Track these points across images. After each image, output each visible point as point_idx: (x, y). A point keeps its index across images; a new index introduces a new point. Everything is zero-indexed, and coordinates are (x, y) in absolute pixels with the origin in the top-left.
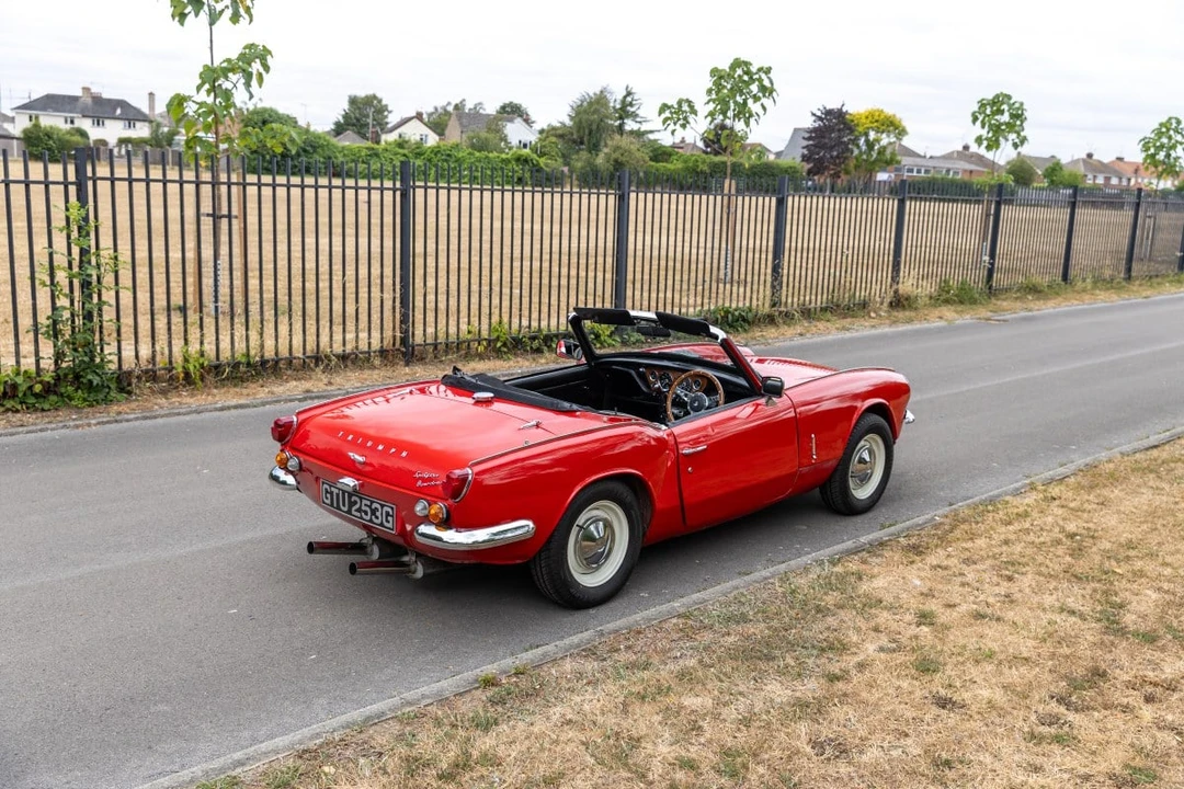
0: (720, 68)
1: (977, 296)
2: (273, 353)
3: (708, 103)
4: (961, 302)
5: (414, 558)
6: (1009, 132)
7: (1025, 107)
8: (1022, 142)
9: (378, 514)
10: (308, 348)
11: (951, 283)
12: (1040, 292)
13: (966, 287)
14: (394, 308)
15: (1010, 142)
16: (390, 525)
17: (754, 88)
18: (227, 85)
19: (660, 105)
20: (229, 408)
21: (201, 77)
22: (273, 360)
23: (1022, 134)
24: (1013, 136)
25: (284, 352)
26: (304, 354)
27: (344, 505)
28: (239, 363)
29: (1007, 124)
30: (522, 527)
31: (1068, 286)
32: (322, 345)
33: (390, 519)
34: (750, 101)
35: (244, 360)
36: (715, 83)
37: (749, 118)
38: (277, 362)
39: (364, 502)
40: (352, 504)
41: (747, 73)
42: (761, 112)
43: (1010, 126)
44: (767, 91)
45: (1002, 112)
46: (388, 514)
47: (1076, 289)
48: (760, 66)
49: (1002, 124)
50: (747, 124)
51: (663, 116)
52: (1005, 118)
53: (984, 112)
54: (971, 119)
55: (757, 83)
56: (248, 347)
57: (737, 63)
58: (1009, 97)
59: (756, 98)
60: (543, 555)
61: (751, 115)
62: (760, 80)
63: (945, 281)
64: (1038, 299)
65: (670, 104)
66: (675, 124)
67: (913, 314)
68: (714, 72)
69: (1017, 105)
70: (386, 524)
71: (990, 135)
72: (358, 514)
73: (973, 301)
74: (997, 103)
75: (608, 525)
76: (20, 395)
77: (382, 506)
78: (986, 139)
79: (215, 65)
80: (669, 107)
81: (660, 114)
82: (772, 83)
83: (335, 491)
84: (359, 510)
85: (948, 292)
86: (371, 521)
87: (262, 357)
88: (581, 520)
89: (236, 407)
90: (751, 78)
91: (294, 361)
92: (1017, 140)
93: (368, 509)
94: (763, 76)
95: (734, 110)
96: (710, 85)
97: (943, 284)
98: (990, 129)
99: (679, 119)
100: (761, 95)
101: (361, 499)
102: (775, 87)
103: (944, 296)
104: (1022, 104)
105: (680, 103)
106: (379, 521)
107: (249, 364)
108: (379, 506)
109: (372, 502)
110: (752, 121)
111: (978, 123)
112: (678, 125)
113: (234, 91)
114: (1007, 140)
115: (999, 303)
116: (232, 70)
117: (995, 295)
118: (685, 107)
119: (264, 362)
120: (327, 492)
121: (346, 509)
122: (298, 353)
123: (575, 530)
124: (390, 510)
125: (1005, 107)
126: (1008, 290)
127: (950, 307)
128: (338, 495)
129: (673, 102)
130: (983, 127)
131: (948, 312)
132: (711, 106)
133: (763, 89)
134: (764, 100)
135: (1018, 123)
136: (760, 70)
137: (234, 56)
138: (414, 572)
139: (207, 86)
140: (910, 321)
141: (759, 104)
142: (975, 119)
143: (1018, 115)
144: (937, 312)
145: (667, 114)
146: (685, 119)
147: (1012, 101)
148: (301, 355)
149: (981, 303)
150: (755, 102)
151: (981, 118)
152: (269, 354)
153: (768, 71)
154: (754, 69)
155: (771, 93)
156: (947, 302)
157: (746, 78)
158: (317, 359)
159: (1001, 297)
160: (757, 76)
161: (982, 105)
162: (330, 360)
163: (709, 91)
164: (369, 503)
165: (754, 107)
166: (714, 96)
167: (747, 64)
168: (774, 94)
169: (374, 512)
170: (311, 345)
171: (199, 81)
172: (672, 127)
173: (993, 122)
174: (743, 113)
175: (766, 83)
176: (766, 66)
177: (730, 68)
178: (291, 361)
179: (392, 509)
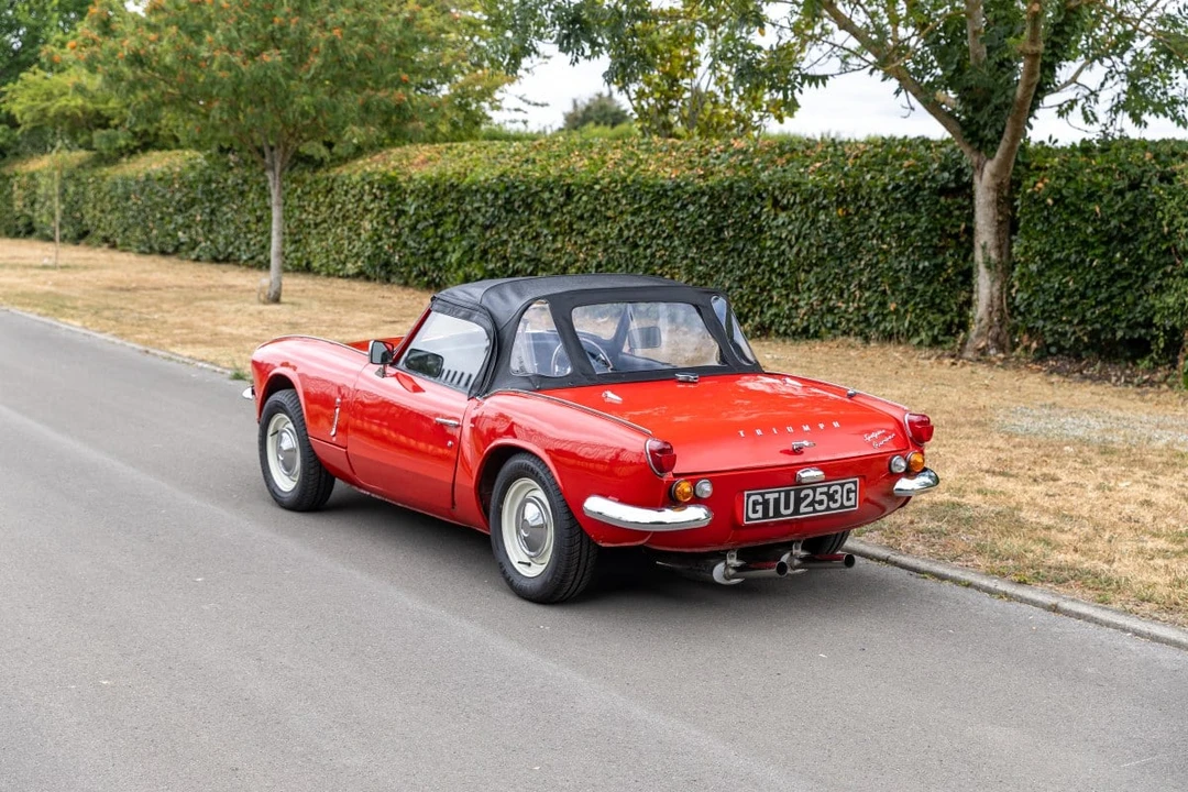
9: (838, 497)
16: (853, 502)
27: (787, 507)
33: (852, 495)
39: (819, 490)
40: (801, 501)
46: (849, 491)
70: (846, 503)
72: (811, 509)
77: (842, 485)
83: (771, 497)
84: (811, 503)
86: (826, 509)
93: (824, 497)
101: (813, 489)
106: (838, 505)
108: (838, 488)
109: (829, 487)
120: (757, 504)
121: (791, 511)
124: (852, 486)
128: (777, 501)
169: (831, 497)
179: (855, 483)
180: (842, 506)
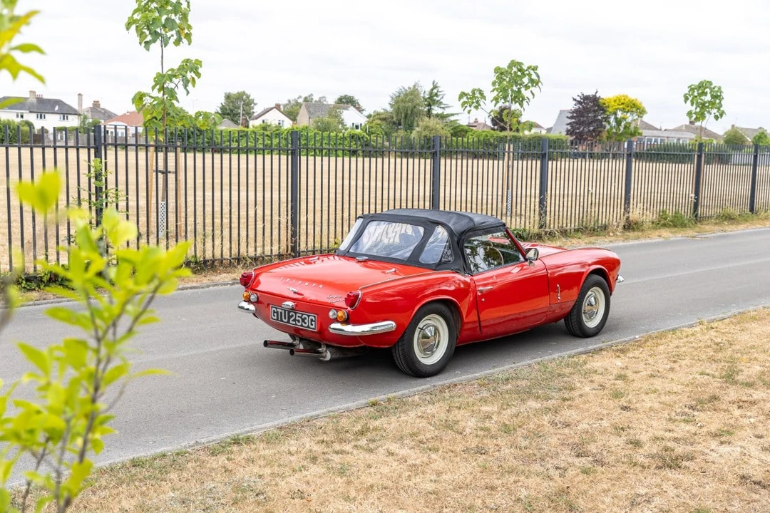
0: (501, 67)
1: (686, 222)
2: (211, 255)
3: (493, 91)
4: (675, 226)
5: (325, 349)
6: (712, 108)
7: (722, 89)
8: (721, 115)
9: (306, 321)
10: (233, 253)
11: (667, 213)
12: (733, 219)
13: (678, 215)
14: (287, 227)
15: (713, 115)
16: (313, 327)
17: (526, 80)
18: (172, 86)
19: (459, 93)
20: (187, 288)
21: (155, 81)
22: (211, 260)
23: (722, 109)
24: (715, 111)
25: (218, 255)
26: (230, 256)
27: (285, 318)
28: (190, 262)
29: (709, 102)
30: (388, 325)
31: (754, 215)
32: (241, 251)
33: (313, 323)
34: (523, 90)
35: (193, 260)
36: (498, 78)
37: (522, 101)
38: (213, 262)
39: (298, 315)
40: (290, 317)
41: (519, 70)
42: (530, 96)
43: (712, 104)
44: (535, 83)
45: (706, 94)
46: (312, 320)
47: (760, 217)
48: (529, 65)
49: (706, 102)
50: (522, 106)
51: (462, 101)
52: (708, 98)
53: (693, 94)
54: (683, 99)
55: (527, 77)
56: (195, 251)
57: (513, 64)
58: (710, 83)
59: (527, 87)
60: (400, 344)
61: (523, 99)
62: (530, 75)
63: (663, 211)
64: (732, 224)
65: (466, 92)
66: (470, 106)
67: (640, 234)
68: (497, 70)
69: (716, 89)
70: (311, 326)
71: (698, 110)
72: (294, 322)
73: (683, 226)
74: (702, 87)
75: (436, 330)
76: (60, 280)
77: (309, 316)
78: (695, 113)
79: (164, 73)
80: (466, 95)
81: (460, 99)
82: (538, 76)
83: (280, 311)
84: (295, 320)
85: (665, 219)
86: (302, 325)
87: (204, 258)
88: (421, 325)
89: (191, 288)
90: (523, 73)
91: (224, 261)
92: (718, 114)
93: (300, 319)
94: (532, 72)
95: (511, 96)
96: (494, 79)
97: (661, 214)
98: (697, 106)
99: (473, 103)
100: (530, 85)
101: (296, 313)
102: (541, 80)
103: (662, 222)
104: (720, 88)
105: (473, 92)
106: (306, 325)
107: (196, 263)
108: (306, 316)
109: (302, 315)
110: (525, 102)
111: (689, 102)
112: (472, 107)
113: (176, 89)
114: (711, 114)
115: (703, 226)
116: (175, 76)
117: (700, 221)
118: (477, 95)
119: (205, 262)
120: (274, 312)
121: (286, 320)
122: (226, 255)
123: (417, 331)
124: (313, 318)
125: (708, 90)
126: (710, 217)
127: (667, 229)
128: (281, 313)
129: (469, 91)
130: (692, 104)
131: (666, 233)
132: (496, 93)
133: (532, 81)
134: (532, 89)
135: (718, 101)
136: (529, 68)
137: (176, 67)
138: (325, 357)
139: (158, 87)
140: (638, 238)
141: (529, 91)
142: (686, 99)
143: (717, 96)
144: (657, 233)
145: (465, 99)
146: (477, 102)
147: (712, 86)
148: (229, 258)
149: (689, 227)
150: (526, 90)
151: (690, 98)
152: (209, 256)
153: (535, 69)
154: (525, 68)
155: (537, 84)
156: (665, 225)
157: (519, 73)
158: (239, 260)
159: (705, 222)
160: (527, 72)
161: (692, 89)
162: (246, 261)
163: (494, 83)
164: (300, 315)
165: (526, 93)
166: (497, 86)
167: (520, 64)
168: (540, 84)
169: (303, 320)
170: (235, 251)
171: (154, 84)
172: (468, 108)
173: (699, 101)
174: (519, 98)
175: (534, 77)
176: (533, 65)
177: (508, 67)
178: (222, 261)
179: (315, 317)
180: (308, 327)
